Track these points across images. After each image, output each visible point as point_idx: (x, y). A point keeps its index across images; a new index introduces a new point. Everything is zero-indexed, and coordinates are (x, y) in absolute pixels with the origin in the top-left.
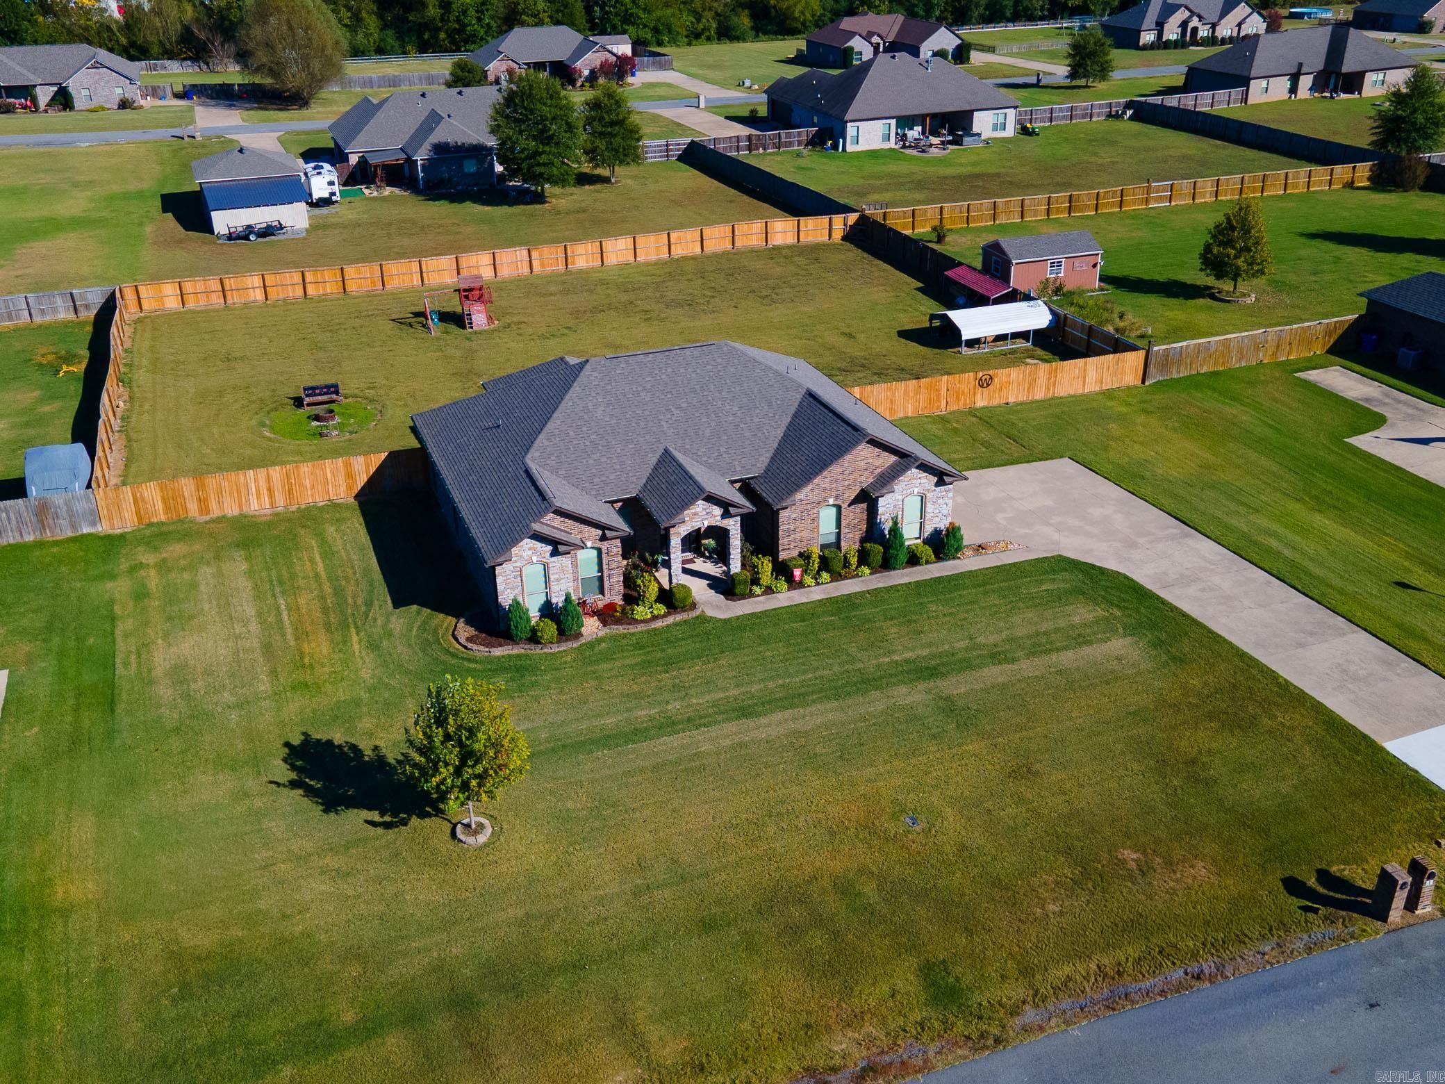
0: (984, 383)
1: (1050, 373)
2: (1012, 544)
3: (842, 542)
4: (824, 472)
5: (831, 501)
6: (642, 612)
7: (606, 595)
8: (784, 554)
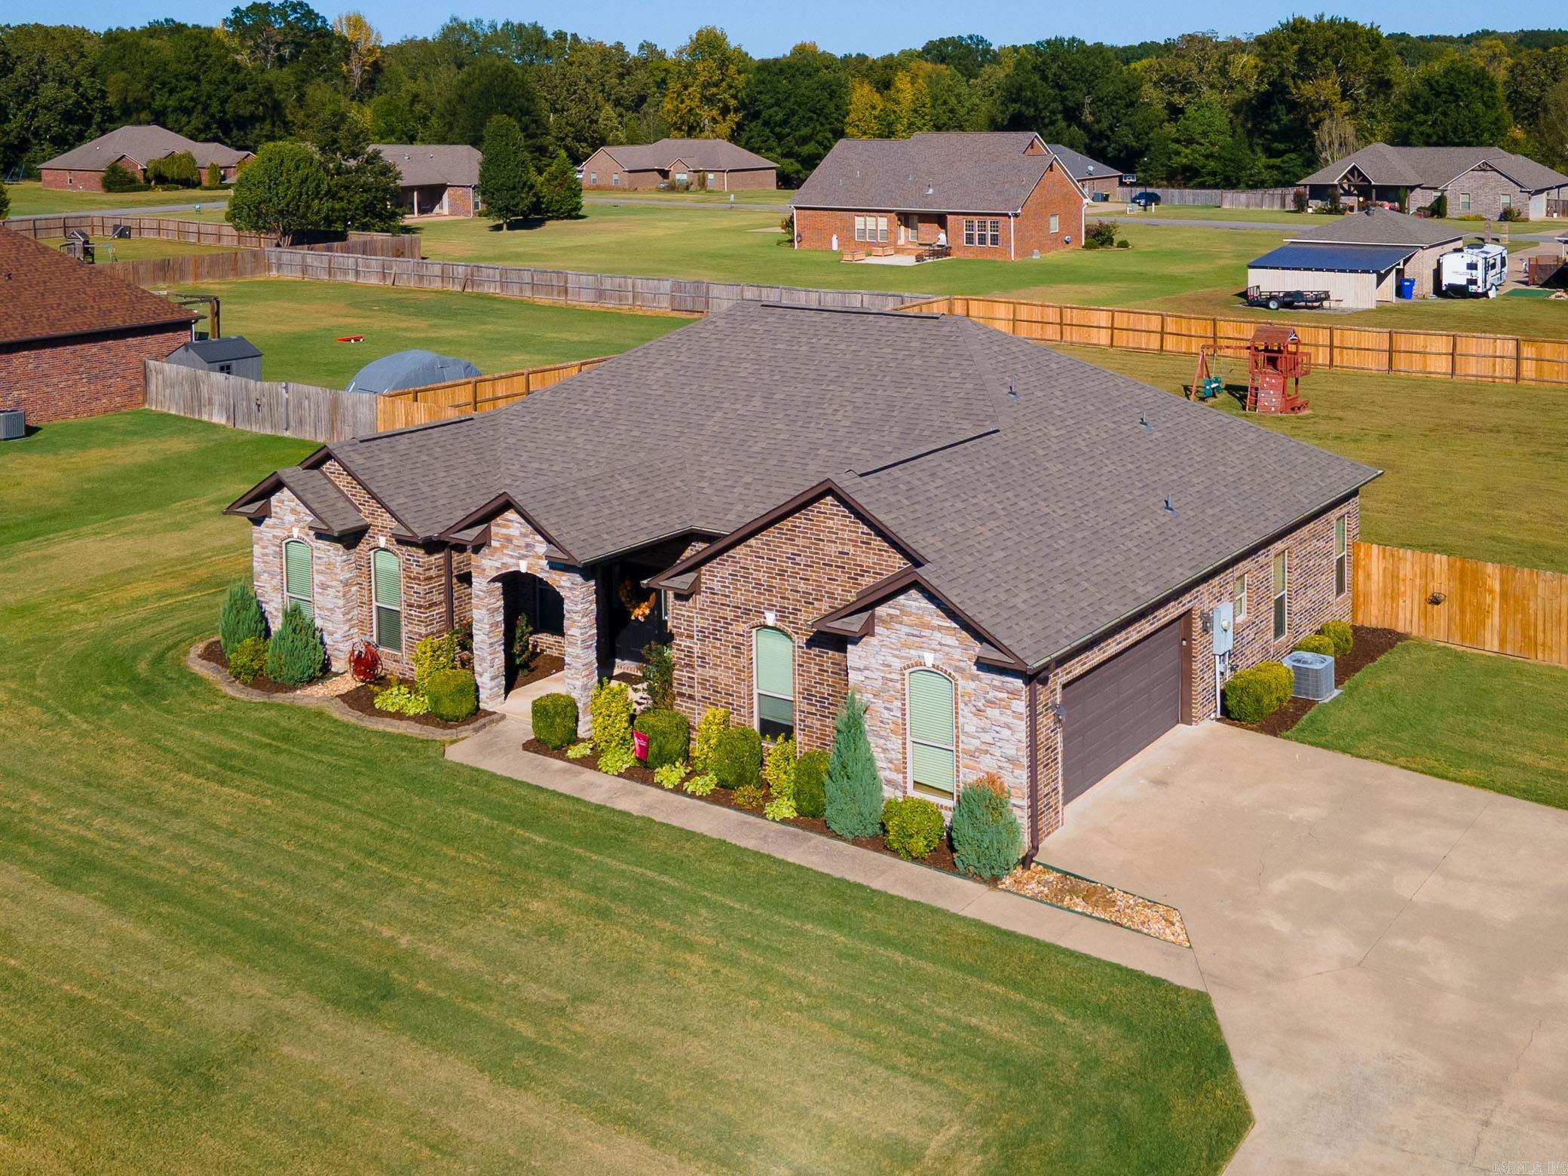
2: (1177, 926)
3: (797, 732)
4: (752, 542)
5: (770, 618)
6: (391, 699)
7: (404, 655)
8: (682, 706)
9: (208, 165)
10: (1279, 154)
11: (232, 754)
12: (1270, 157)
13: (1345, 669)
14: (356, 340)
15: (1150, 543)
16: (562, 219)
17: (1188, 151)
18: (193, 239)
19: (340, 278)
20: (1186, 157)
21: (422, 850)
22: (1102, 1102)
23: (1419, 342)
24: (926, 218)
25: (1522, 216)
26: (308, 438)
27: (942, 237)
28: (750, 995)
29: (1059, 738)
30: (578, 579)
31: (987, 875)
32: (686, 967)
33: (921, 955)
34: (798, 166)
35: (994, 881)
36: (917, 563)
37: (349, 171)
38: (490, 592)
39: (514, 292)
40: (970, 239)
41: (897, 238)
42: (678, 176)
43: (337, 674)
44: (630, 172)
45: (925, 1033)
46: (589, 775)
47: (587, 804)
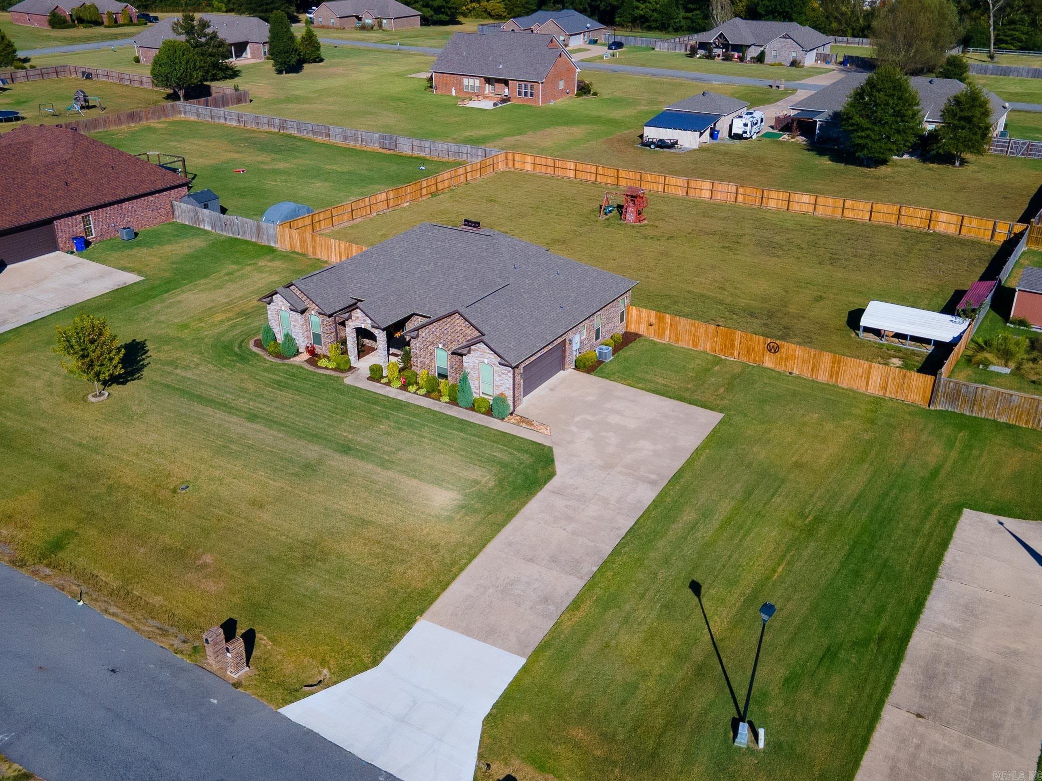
0: (774, 349)
1: (834, 363)
2: (548, 431)
3: (449, 377)
4: (434, 324)
5: (440, 346)
6: (323, 363)
7: (323, 347)
8: (414, 368)
9: (106, 12)
10: (691, 11)
11: (280, 382)
12: (686, 12)
13: (616, 350)
14: (243, 171)
15: (553, 321)
16: (311, 63)
17: (643, 6)
18: (127, 83)
19: (217, 121)
20: (642, 10)
21: (347, 412)
22: (523, 471)
23: (699, 184)
24: (498, 81)
25: (801, 64)
26: (248, 239)
27: (506, 90)
28: (441, 449)
29: (522, 381)
30: (381, 331)
31: (501, 417)
32: (424, 442)
33: (483, 438)
34: (432, 13)
35: (503, 419)
36: (483, 335)
37: (202, 45)
38: (352, 332)
39: (303, 135)
40: (520, 93)
41: (484, 90)
42: (367, 21)
43: (301, 353)
44: (340, 18)
45: (483, 457)
46: (388, 388)
47: (390, 398)
